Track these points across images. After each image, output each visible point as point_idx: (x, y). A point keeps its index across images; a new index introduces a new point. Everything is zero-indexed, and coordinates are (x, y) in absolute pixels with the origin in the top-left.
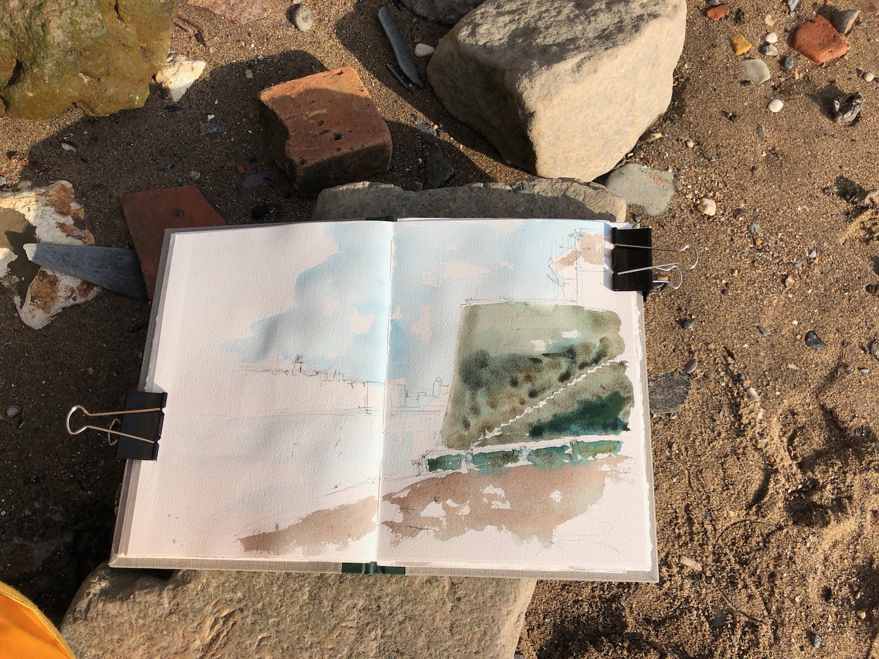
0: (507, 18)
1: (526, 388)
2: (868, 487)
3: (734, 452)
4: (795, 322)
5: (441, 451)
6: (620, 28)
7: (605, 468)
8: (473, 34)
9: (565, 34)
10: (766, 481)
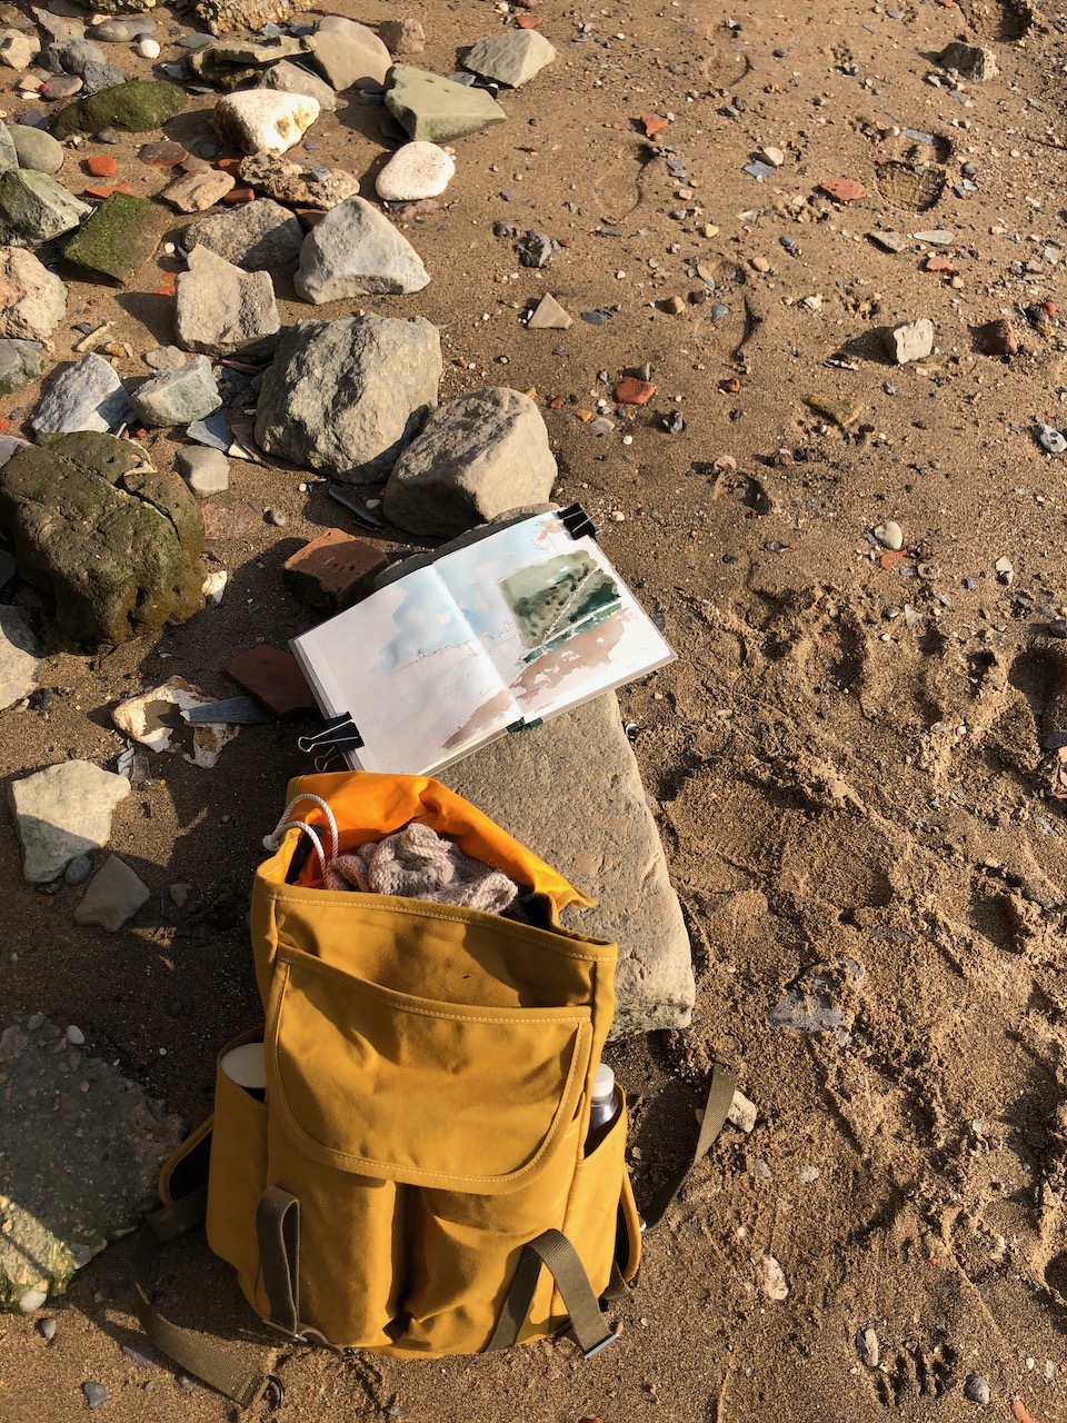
0: (424, 454)
1: (555, 603)
2: (808, 621)
3: (713, 639)
4: (712, 555)
5: (528, 652)
6: (500, 428)
7: (619, 617)
8: (407, 471)
9: (468, 446)
10: (743, 646)
